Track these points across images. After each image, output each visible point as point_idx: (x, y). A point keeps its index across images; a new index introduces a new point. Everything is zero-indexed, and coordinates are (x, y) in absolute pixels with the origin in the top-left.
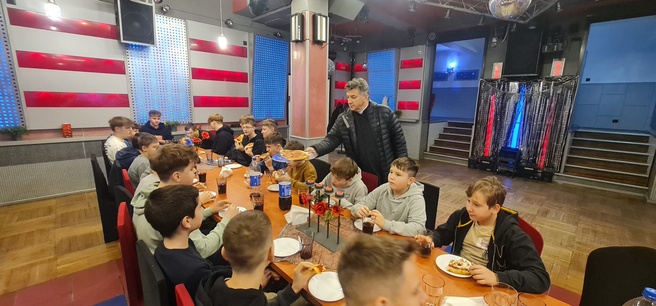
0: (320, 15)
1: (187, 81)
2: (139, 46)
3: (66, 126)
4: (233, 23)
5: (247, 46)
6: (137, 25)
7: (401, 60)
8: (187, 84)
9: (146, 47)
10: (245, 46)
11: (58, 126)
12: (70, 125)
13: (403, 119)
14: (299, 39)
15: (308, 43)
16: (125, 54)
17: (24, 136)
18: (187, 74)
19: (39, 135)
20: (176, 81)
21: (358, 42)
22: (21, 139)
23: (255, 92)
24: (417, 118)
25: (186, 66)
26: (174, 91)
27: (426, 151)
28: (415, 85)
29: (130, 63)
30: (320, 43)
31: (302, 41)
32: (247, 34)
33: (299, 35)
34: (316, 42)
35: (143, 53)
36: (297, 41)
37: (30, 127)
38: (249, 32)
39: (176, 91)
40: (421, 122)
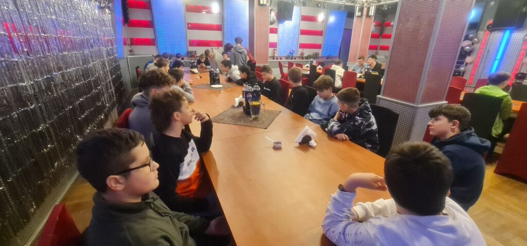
1: (298, 36)
14: (359, 16)
15: (364, 17)
16: (278, 25)
18: (299, 32)
23: (326, 41)
25: (298, 29)
29: (279, 29)
30: (370, 17)
34: (368, 16)
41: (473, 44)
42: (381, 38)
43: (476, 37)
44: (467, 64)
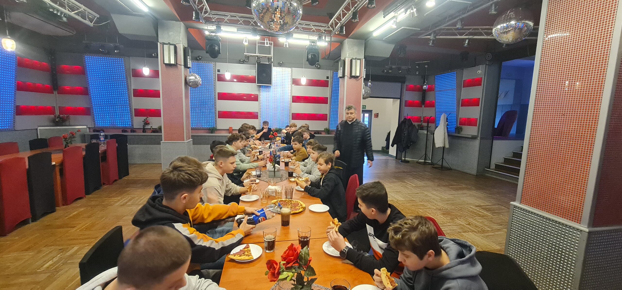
0: (356, 59)
1: (289, 104)
2: (266, 86)
3: (230, 128)
4: (320, 66)
5: (329, 80)
6: (264, 75)
7: (463, 80)
8: (289, 105)
9: (269, 86)
10: (328, 80)
11: (227, 128)
12: (232, 127)
13: (463, 134)
14: (341, 76)
15: (346, 78)
16: (259, 91)
17: (216, 132)
18: (290, 99)
19: (220, 132)
20: (283, 104)
21: (426, 66)
22: (214, 133)
23: (332, 110)
24: (475, 134)
25: (289, 95)
26: (281, 110)
27: (489, 168)
28: (474, 103)
29: (261, 95)
30: (356, 77)
31: (343, 76)
32: (330, 71)
33: (341, 74)
34: (353, 77)
35: (268, 89)
36: (341, 77)
37: (218, 128)
38: (331, 70)
39: (283, 110)
40: (479, 138)
42: (423, 106)
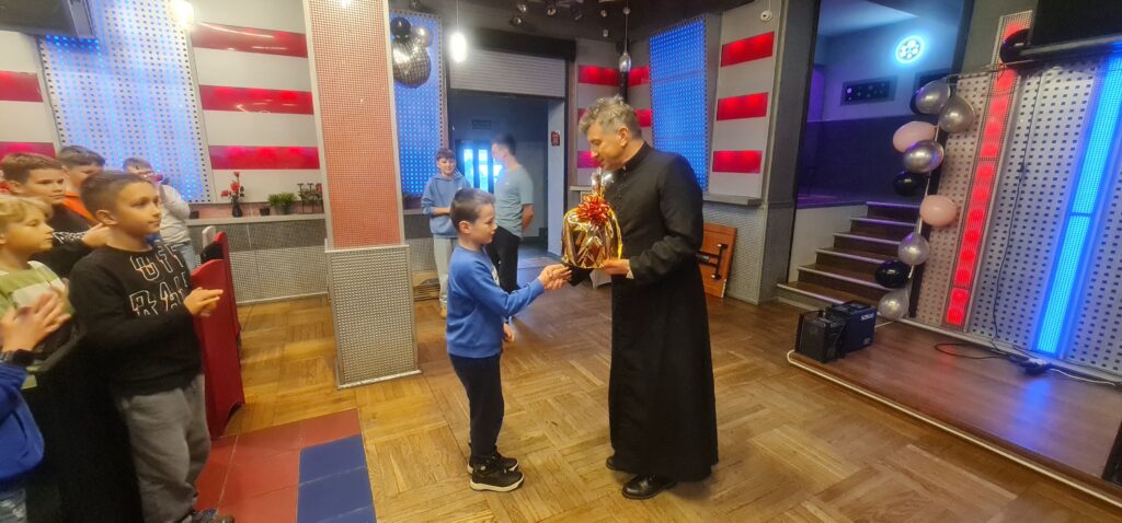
1: (194, 114)
2: (69, 41)
7: (722, 43)
8: (191, 120)
9: (86, 43)
16: (41, 61)
18: (191, 96)
20: (165, 113)
24: (755, 194)
25: (187, 81)
26: (162, 135)
27: (786, 282)
28: (753, 107)
29: (53, 77)
39: (168, 135)
40: (765, 206)
41: (943, 137)
43: (954, 102)
44: (927, 230)
